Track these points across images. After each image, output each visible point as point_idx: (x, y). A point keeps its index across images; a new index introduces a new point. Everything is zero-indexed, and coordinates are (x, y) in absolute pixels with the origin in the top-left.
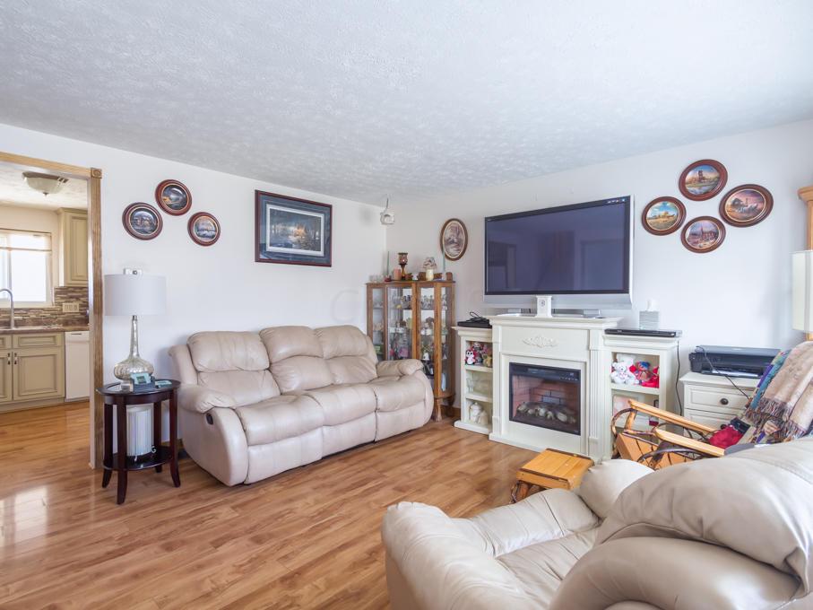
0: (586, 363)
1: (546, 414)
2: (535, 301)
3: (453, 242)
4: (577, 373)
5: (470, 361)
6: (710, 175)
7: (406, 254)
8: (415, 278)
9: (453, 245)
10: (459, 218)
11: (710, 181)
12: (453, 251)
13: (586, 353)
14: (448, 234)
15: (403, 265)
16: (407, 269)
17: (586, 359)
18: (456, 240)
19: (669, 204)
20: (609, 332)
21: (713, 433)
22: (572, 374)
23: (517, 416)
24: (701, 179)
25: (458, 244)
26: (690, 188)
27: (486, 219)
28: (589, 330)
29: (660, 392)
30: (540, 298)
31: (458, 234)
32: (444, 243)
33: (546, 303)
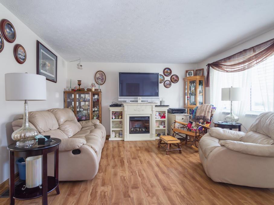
0: (151, 114)
1: (139, 130)
2: (137, 98)
3: (100, 79)
4: (149, 117)
5: (114, 118)
6: (169, 71)
7: (81, 81)
8: (86, 90)
9: (100, 80)
10: (102, 71)
11: (169, 72)
12: (100, 82)
13: (151, 112)
14: (98, 75)
15: (79, 85)
16: (81, 87)
17: (151, 113)
18: (101, 78)
19: (162, 76)
20: (156, 106)
21: (187, 125)
22: (147, 118)
23: (131, 132)
24: (167, 72)
25: (102, 79)
26: (166, 74)
27: (120, 73)
28: (152, 106)
29: (166, 119)
30: (139, 97)
31: (102, 76)
32: (96, 79)
33: (140, 99)
